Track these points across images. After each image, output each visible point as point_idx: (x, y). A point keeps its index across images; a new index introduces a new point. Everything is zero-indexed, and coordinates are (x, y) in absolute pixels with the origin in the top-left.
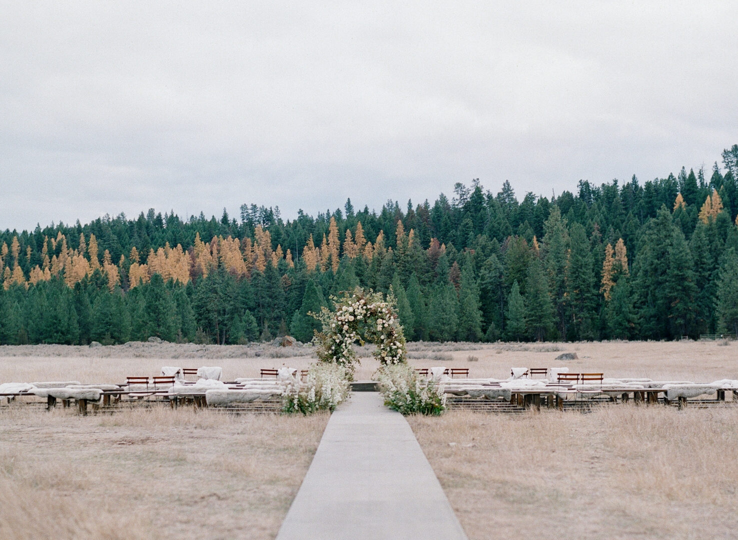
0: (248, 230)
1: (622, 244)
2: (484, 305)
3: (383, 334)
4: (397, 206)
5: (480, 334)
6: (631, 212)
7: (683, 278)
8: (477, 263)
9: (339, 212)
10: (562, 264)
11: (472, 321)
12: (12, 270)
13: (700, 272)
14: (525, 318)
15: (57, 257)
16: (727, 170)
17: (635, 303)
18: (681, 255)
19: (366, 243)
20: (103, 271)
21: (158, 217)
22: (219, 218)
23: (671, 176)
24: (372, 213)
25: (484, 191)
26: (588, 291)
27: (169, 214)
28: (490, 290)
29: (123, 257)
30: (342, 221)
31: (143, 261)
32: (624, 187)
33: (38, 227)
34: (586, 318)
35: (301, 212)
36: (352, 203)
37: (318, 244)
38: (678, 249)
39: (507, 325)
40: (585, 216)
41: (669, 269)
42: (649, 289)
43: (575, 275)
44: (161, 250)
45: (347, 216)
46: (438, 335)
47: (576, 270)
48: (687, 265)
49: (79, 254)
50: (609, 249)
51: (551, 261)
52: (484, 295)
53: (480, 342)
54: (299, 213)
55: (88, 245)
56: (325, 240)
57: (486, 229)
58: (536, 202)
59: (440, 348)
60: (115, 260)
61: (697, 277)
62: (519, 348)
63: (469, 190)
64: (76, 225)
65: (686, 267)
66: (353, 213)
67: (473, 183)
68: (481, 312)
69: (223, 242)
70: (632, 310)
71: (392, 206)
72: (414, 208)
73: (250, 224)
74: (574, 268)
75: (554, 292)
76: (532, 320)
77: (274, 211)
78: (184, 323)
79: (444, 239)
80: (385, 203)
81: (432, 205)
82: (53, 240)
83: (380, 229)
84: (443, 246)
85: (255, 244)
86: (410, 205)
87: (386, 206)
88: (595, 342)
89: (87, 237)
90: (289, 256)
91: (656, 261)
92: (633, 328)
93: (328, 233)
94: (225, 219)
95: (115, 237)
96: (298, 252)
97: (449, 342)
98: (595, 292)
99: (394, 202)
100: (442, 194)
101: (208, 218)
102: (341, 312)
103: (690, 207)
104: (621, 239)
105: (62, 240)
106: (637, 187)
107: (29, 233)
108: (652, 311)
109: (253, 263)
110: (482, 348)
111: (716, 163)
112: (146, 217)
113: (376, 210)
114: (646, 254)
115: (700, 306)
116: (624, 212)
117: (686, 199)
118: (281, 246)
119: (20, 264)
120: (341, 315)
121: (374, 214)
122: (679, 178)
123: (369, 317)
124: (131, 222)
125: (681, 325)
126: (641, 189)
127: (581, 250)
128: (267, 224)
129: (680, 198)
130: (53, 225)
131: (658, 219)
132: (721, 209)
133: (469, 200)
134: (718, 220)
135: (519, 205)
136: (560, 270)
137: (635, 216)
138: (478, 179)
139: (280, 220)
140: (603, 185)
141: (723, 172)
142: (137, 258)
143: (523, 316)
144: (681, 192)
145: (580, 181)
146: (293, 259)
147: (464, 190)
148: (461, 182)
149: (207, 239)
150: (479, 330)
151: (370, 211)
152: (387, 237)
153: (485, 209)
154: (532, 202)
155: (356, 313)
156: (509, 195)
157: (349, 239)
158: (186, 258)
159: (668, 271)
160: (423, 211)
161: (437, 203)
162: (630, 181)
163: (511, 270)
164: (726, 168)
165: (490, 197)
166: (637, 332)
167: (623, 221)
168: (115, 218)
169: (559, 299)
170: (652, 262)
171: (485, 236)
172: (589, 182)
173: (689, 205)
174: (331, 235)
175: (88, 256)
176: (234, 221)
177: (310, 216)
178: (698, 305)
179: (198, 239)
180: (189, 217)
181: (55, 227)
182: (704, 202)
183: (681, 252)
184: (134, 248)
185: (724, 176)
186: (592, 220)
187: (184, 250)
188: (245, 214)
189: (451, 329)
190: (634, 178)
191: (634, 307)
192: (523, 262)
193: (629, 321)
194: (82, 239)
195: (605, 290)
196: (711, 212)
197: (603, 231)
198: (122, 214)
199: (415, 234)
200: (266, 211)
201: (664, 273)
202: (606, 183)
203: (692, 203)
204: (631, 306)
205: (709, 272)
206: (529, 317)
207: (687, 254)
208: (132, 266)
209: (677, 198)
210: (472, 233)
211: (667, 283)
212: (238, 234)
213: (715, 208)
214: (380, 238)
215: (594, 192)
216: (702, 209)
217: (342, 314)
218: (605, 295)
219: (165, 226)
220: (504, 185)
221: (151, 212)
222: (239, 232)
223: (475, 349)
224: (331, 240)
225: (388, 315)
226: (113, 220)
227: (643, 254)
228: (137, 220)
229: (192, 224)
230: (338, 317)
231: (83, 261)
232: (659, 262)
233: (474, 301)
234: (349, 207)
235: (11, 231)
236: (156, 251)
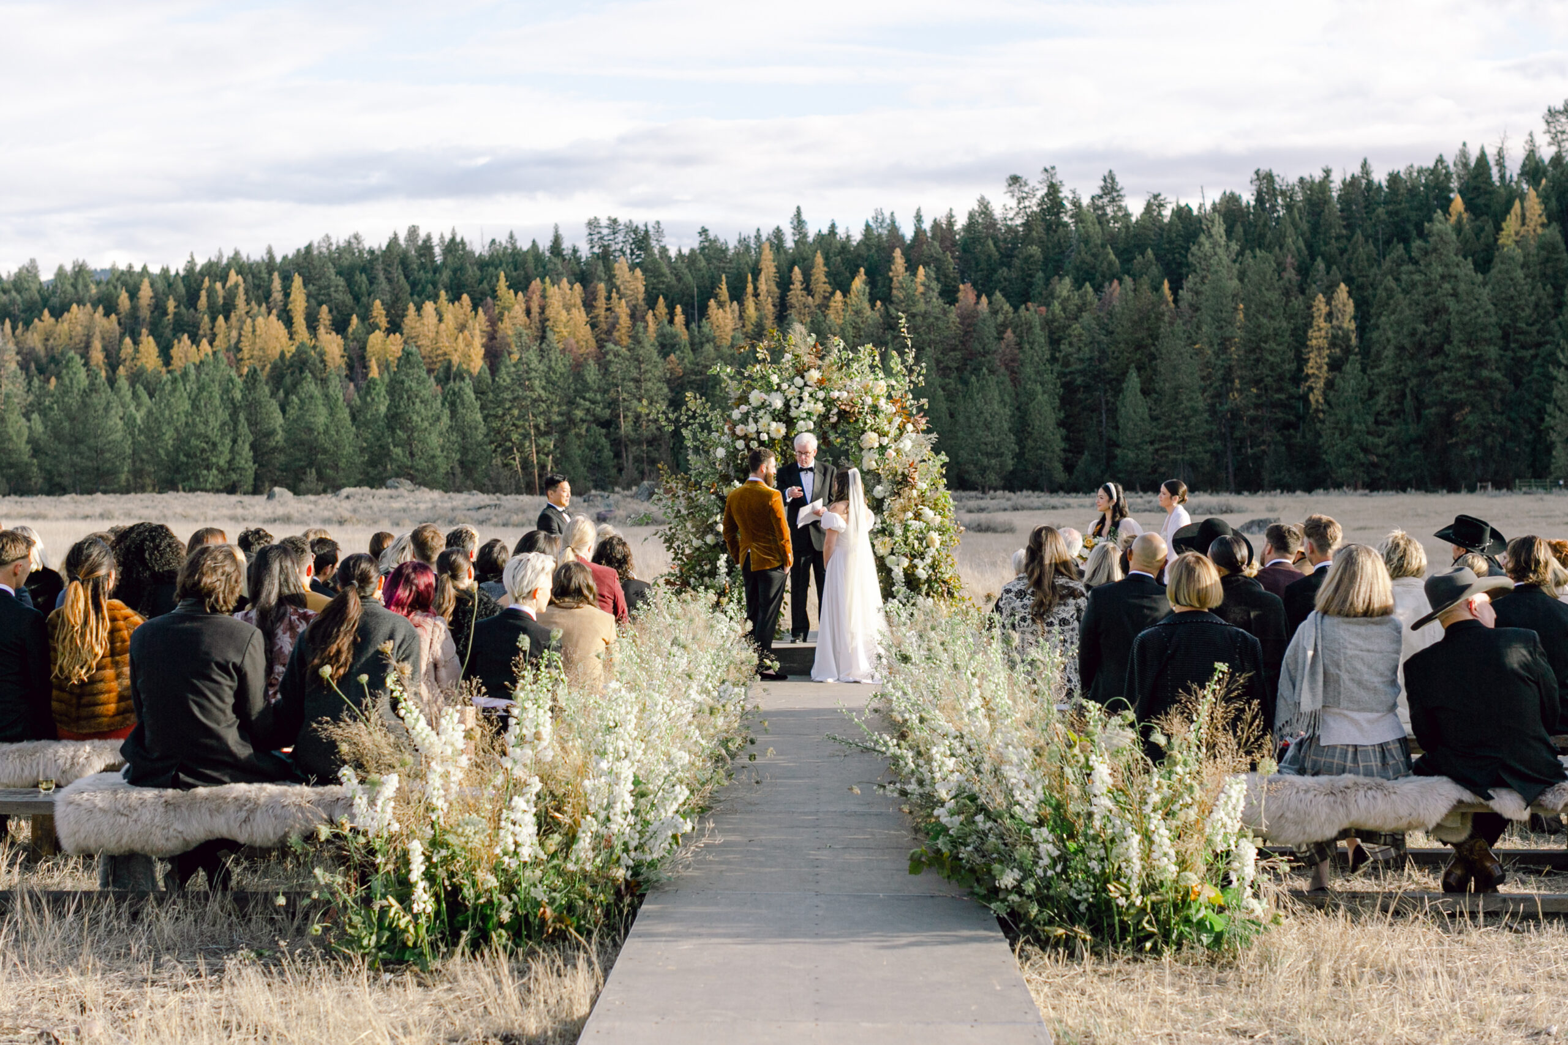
0: (601, 268)
1: (1345, 295)
2: (1067, 417)
3: (879, 482)
4: (893, 222)
5: (1060, 475)
6: (1359, 231)
7: (1479, 362)
8: (1051, 333)
9: (778, 233)
10: (1228, 334)
11: (1045, 449)
12: (136, 343)
13: (1513, 350)
14: (1152, 443)
15: (227, 318)
16: (1553, 150)
17: (1378, 414)
18: (1473, 314)
19: (833, 294)
20: (314, 347)
21: (425, 242)
22: (545, 245)
23: (1440, 160)
24: (844, 236)
25: (1065, 193)
26: (1280, 390)
27: (448, 237)
28: (1079, 387)
29: (355, 320)
30: (786, 252)
31: (395, 327)
32: (1344, 182)
33: (192, 263)
34: (1276, 443)
35: (704, 231)
36: (804, 217)
37: (737, 294)
38: (1470, 303)
39: (1115, 457)
40: (1267, 241)
41: (1450, 343)
42: (1406, 385)
43: (1253, 357)
44: (429, 307)
45: (796, 242)
46: (975, 477)
47: (1254, 347)
48: (1486, 335)
49: (269, 313)
50: (1320, 304)
51: (1205, 328)
52: (1068, 396)
53: (1061, 494)
54: (700, 234)
55: (287, 295)
56: (750, 288)
57: (1068, 266)
58: (1167, 213)
59: (983, 503)
60: (340, 326)
61: (1508, 361)
62: (1148, 506)
63: (1035, 190)
64: (266, 257)
65: (1485, 340)
66: (805, 236)
67: (1044, 176)
68: (1064, 431)
69: (553, 291)
70: (1373, 428)
71: (883, 221)
72: (927, 225)
73: (605, 257)
74: (1250, 340)
75: (1210, 392)
76: (1167, 448)
77: (651, 231)
78: (464, 450)
79: (984, 288)
80: (869, 216)
81: (961, 222)
82: (218, 285)
83: (858, 267)
84: (984, 299)
85: (614, 295)
86: (919, 218)
87: (871, 223)
88: (1298, 493)
89: (287, 279)
90: (680, 318)
91: (1423, 326)
92: (1373, 464)
93: (756, 272)
94: (556, 247)
95: (341, 282)
96: (697, 311)
97: (999, 493)
98: (1292, 390)
99: (887, 215)
100: (983, 198)
101: (524, 245)
102: (744, 408)
103: (1478, 223)
104: (1342, 285)
105: (237, 286)
106: (1370, 183)
107: (173, 272)
108: (1413, 430)
109: (609, 332)
110: (1069, 506)
111: (1531, 135)
112: (402, 241)
113: (852, 229)
114: (1402, 312)
115: (1513, 421)
116: (1344, 232)
117: (1469, 206)
118: (665, 298)
119: (152, 333)
120: (744, 420)
121: (848, 237)
122: (1455, 165)
123: (834, 426)
124: (371, 252)
125: (1473, 459)
126: (1380, 186)
127: (1267, 304)
128: (638, 256)
129: (1458, 203)
130: (221, 256)
131: (1426, 241)
132: (1543, 225)
133: (1035, 209)
134: (1542, 247)
135: (1134, 219)
136: (1224, 344)
137: (1367, 241)
138: (1053, 168)
139: (664, 250)
140: (1301, 180)
141: (1547, 153)
142: (383, 322)
143: (1147, 439)
144: (1460, 192)
145: (1257, 172)
146: (687, 325)
147: (1026, 189)
148: (1019, 174)
149: (519, 285)
150: (1059, 466)
151: (841, 232)
152: (871, 281)
153: (1066, 225)
154: (1159, 214)
155: (793, 413)
156: (1113, 200)
157: (797, 286)
158: (479, 324)
159: (1446, 347)
160: (943, 232)
161: (971, 216)
162: (1357, 171)
163: (1122, 346)
164: (1550, 144)
165: (1076, 204)
166: (1383, 473)
167: (1343, 251)
168: (342, 244)
169: (1221, 404)
170: (1414, 329)
171: (1067, 281)
172: (1275, 173)
173: (1477, 218)
174: (762, 278)
175: (287, 319)
176: (575, 251)
177: (722, 240)
178: (1509, 419)
179: (502, 284)
180: (488, 241)
181: (225, 261)
182: (1507, 210)
183: (1475, 309)
184: (378, 302)
185: (1547, 160)
186: (1281, 247)
187: (475, 308)
188: (596, 237)
189: (1002, 465)
190: (1365, 165)
191: (1377, 422)
192: (1148, 329)
193: (1366, 450)
194: (277, 284)
195: (1311, 389)
196: (1522, 232)
197: (1304, 270)
198: (356, 237)
199: (927, 276)
200: (635, 231)
201: (1438, 350)
202: (1307, 177)
203: (1482, 214)
204: (1371, 420)
205: (1532, 352)
206: (1161, 441)
207: (1487, 313)
208: (372, 336)
209: (1453, 205)
210: (1040, 274)
211: (1445, 373)
212: (583, 276)
213: (1532, 224)
214: (859, 283)
215: (1283, 193)
216: (1504, 225)
217: (747, 414)
218: (1311, 397)
219: (439, 259)
220: (1105, 180)
221: (413, 232)
222: (583, 272)
223: (1054, 508)
224: (763, 287)
225: (898, 421)
226: (338, 248)
227: (1393, 313)
228: (384, 247)
229: (491, 256)
230: (735, 425)
231: (277, 327)
232: (1428, 330)
233: (1047, 408)
234: (799, 223)
235: (138, 268)
236: (419, 309)
